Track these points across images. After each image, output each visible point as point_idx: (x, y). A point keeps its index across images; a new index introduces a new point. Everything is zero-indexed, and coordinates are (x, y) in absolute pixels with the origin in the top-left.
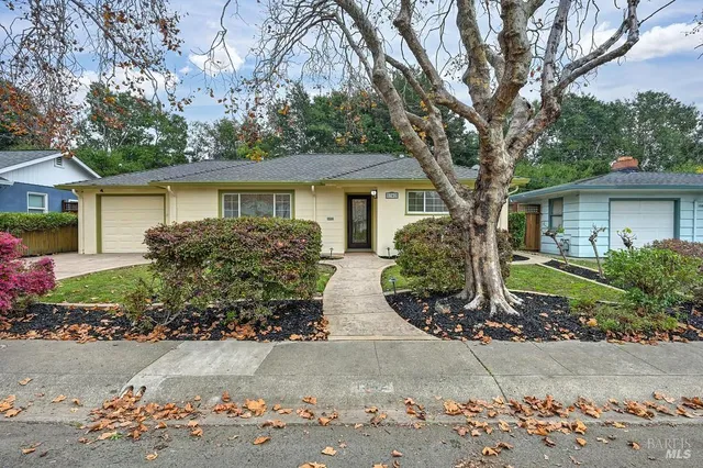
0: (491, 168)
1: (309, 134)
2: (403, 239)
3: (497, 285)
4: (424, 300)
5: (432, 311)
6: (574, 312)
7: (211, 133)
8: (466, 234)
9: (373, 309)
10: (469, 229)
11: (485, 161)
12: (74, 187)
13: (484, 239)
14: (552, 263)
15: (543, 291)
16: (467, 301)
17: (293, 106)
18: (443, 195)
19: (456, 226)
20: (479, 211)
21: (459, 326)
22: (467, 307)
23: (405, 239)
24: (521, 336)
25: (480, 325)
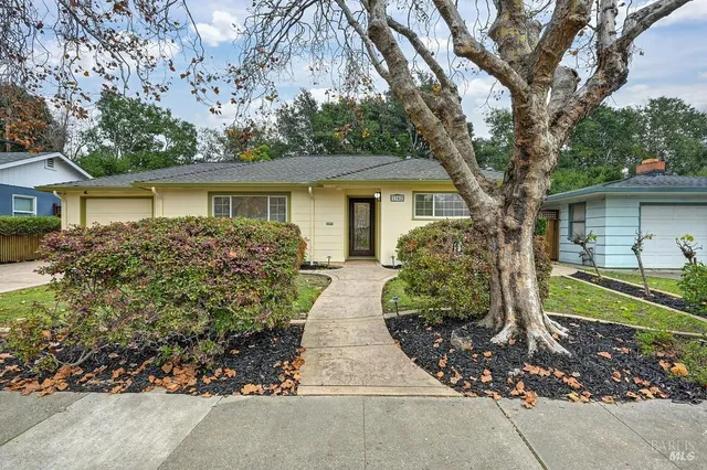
0: (529, 151)
1: (317, 141)
2: (408, 246)
3: (535, 310)
4: (436, 327)
5: (447, 345)
6: (649, 351)
7: (221, 141)
8: (492, 242)
9: (367, 339)
10: (496, 234)
11: (520, 141)
12: (55, 189)
13: (517, 249)
14: (579, 275)
15: (587, 315)
16: (494, 332)
17: (301, 113)
18: (462, 189)
19: (479, 230)
20: (511, 210)
21: (487, 372)
22: (495, 340)
23: (411, 247)
24: (580, 391)
25: (517, 371)
